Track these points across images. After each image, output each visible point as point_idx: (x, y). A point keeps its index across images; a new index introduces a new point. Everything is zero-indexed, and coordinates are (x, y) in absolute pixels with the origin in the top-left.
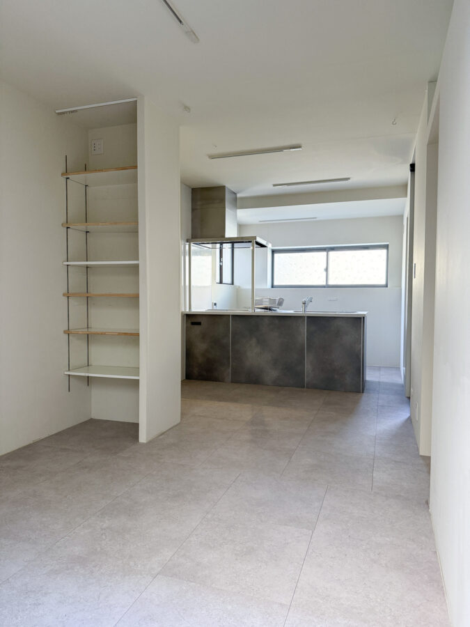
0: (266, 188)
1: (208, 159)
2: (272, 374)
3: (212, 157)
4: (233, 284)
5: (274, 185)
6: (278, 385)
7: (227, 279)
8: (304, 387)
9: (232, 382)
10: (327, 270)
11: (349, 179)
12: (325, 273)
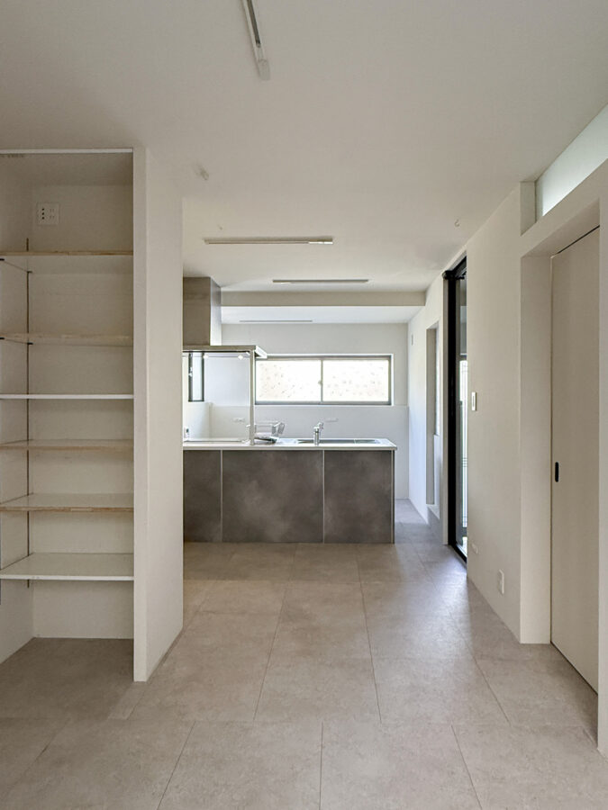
0: (265, 283)
1: (204, 244)
2: (279, 527)
3: (209, 241)
4: (203, 400)
5: (275, 281)
6: (290, 541)
7: (197, 395)
8: (322, 541)
9: (225, 541)
10: (321, 383)
11: (367, 281)
12: (319, 386)
